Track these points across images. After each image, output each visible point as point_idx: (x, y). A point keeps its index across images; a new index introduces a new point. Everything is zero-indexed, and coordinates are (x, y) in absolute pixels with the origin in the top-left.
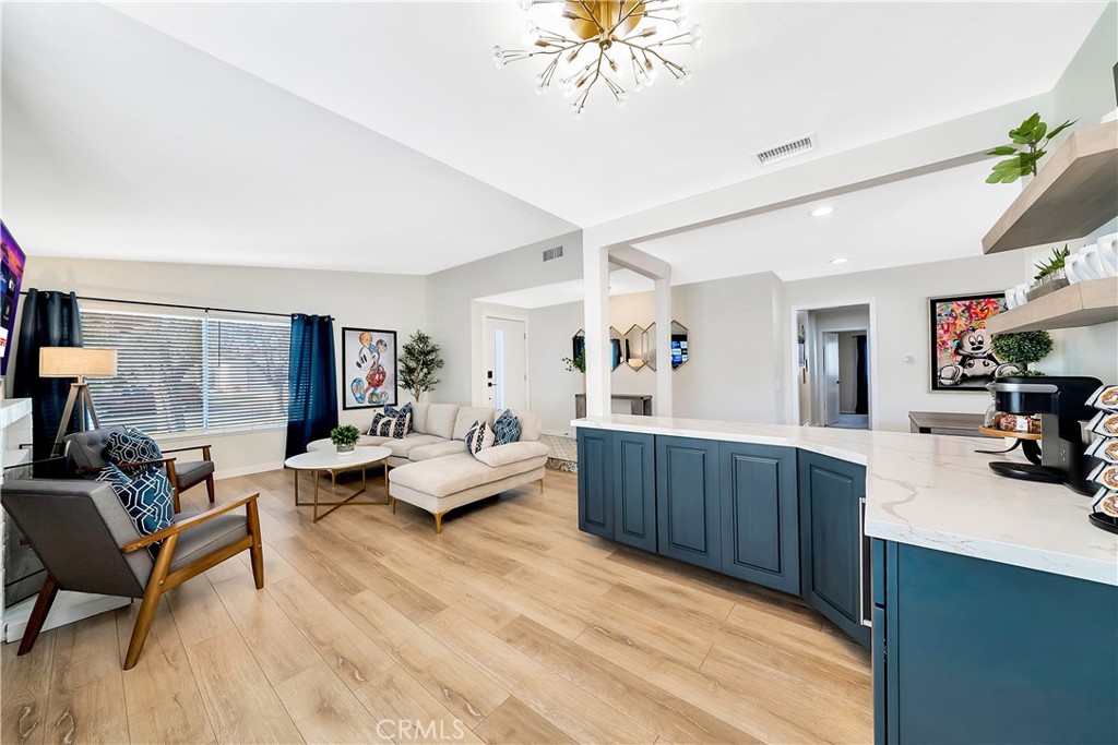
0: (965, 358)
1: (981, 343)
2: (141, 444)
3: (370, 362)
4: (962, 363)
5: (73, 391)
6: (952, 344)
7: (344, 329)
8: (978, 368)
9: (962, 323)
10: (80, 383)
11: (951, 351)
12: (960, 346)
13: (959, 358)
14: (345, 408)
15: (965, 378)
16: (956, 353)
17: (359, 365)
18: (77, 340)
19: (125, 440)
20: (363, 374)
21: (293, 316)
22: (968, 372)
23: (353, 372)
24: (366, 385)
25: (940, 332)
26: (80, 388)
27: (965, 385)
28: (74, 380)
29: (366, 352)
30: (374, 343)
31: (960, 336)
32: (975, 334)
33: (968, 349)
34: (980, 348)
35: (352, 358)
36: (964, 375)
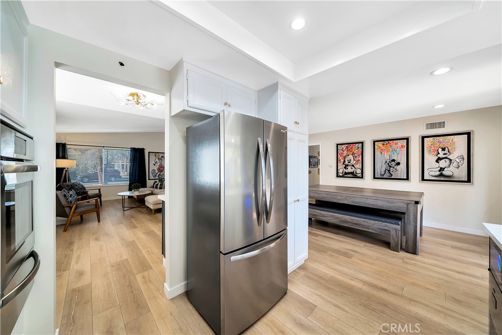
0: (346, 165)
1: (350, 160)
2: (80, 187)
3: (158, 164)
4: (345, 168)
5: (64, 171)
6: (342, 161)
7: (149, 153)
8: (350, 170)
9: (345, 152)
10: (66, 169)
11: (342, 163)
12: (344, 161)
13: (344, 166)
14: (149, 179)
15: (346, 173)
16: (343, 164)
17: (154, 165)
18: (66, 157)
19: (76, 185)
20: (156, 168)
21: (131, 148)
22: (347, 171)
23: (152, 167)
24: (157, 171)
25: (339, 156)
26: (66, 171)
27: (346, 176)
28: (65, 168)
29: (157, 160)
30: (160, 157)
31: (345, 158)
32: (349, 157)
33: (347, 162)
34: (350, 162)
35: (152, 163)
36: (345, 172)
